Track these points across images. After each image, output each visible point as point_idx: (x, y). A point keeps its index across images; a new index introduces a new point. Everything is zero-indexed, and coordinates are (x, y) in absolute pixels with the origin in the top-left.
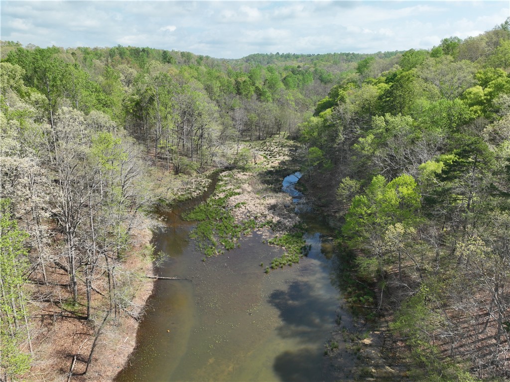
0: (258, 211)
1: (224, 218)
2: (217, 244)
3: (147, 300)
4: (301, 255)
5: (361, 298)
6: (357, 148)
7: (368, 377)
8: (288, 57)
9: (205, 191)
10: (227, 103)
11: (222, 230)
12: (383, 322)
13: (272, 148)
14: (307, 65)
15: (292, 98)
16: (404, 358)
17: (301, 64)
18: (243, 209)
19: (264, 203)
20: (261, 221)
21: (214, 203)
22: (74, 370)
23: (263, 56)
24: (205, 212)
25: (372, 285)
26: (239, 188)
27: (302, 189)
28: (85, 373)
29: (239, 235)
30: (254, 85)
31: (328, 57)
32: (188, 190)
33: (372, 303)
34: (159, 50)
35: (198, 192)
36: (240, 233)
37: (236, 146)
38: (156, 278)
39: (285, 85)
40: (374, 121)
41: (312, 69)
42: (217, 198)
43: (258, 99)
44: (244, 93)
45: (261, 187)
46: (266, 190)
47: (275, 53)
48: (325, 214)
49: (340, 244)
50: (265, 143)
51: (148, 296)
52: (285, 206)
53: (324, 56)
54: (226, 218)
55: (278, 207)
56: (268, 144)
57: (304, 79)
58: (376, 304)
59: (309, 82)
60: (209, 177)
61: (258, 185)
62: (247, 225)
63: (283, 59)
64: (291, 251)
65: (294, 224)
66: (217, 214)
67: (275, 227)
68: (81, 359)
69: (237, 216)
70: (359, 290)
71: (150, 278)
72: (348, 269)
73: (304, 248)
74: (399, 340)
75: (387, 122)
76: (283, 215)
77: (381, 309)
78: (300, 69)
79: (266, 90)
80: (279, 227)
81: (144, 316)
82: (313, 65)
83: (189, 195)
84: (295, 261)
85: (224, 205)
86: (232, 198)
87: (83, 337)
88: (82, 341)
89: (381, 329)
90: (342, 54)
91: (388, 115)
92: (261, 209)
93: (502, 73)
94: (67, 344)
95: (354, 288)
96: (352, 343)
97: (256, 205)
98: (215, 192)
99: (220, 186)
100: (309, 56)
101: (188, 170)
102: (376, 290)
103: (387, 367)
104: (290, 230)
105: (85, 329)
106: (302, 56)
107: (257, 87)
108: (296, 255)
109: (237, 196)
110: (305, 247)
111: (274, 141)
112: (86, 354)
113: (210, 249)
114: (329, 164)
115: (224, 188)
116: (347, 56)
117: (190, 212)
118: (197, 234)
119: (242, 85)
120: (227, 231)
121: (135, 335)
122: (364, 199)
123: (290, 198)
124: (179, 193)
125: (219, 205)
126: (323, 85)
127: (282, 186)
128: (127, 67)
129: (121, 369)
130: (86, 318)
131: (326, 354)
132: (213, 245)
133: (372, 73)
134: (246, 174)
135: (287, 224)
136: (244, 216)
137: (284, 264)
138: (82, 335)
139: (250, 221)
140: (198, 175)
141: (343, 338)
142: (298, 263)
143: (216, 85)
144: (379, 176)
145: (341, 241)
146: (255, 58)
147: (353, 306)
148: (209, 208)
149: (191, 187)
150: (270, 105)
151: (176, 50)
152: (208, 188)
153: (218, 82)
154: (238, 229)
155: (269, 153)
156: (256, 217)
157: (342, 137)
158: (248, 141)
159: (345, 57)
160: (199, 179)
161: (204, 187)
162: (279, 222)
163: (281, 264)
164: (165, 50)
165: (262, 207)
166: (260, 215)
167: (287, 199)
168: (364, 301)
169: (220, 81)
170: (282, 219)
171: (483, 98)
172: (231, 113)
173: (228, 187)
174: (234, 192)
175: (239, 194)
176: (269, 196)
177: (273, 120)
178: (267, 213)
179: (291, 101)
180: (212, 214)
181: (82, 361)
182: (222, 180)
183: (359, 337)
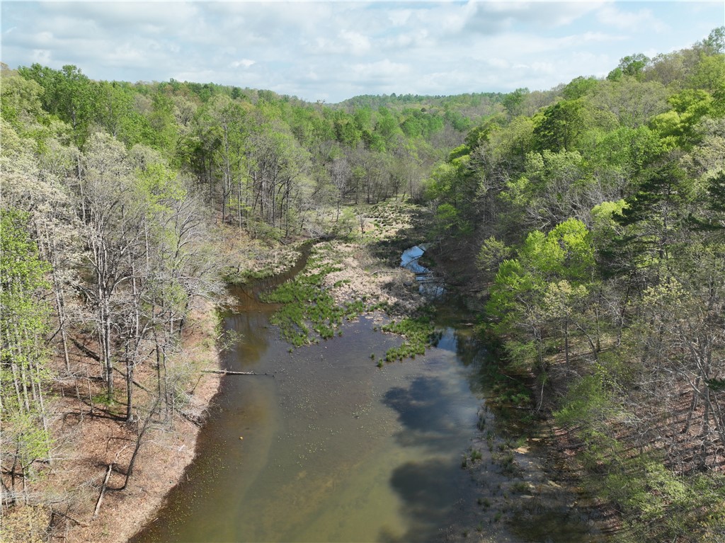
0: (367, 290)
1: (318, 299)
2: (310, 331)
3: (211, 401)
4: (428, 345)
5: (513, 397)
6: (504, 198)
7: (523, 494)
8: (408, 99)
9: (292, 266)
10: (323, 151)
11: (317, 314)
12: (544, 427)
13: (386, 214)
14: (435, 108)
15: (414, 147)
16: (574, 471)
17: (427, 107)
18: (345, 288)
19: (376, 280)
20: (371, 303)
21: (304, 281)
22: (108, 483)
23: (373, 98)
24: (292, 292)
25: (529, 380)
26: (340, 262)
27: (429, 264)
28: (124, 488)
29: (341, 320)
30: (360, 129)
31: (464, 98)
32: (268, 265)
33: (529, 403)
34: (227, 88)
35: (282, 267)
36: (341, 318)
37: (335, 211)
38: (223, 373)
39: (404, 132)
40: (527, 160)
41: (442, 113)
42: (309, 275)
43: (367, 148)
44: (347, 140)
45: (371, 261)
46: (378, 264)
47: (389, 94)
48: (462, 294)
49: (483, 331)
50: (376, 207)
51: (213, 395)
52: (404, 285)
53: (459, 96)
54: (322, 300)
55: (396, 286)
56: (380, 208)
57: (430, 125)
58: (534, 405)
59: (438, 128)
60: (297, 249)
61: (367, 259)
62: (351, 307)
63: (401, 101)
64: (413, 339)
65: (418, 306)
66: (309, 294)
67: (390, 311)
68: (117, 470)
69: (337, 296)
70: (510, 387)
71: (214, 372)
72: (495, 362)
73: (433, 336)
74: (567, 448)
75: (545, 161)
76: (403, 296)
77: (541, 411)
78: (425, 113)
79: (377, 135)
80: (397, 310)
81: (207, 419)
82: (443, 108)
83: (270, 272)
84: (419, 352)
85: (319, 283)
86: (331, 275)
87: (122, 442)
88: (119, 448)
89: (541, 435)
90: (484, 95)
91: (547, 153)
92: (371, 289)
93: (705, 96)
94: (99, 450)
95: (503, 385)
96: (500, 452)
97: (364, 283)
98: (305, 268)
99: (314, 260)
100: (439, 97)
101: (269, 240)
102: (534, 387)
103: (551, 482)
104: (412, 313)
105: (125, 432)
106: (428, 97)
107: (364, 132)
108: (421, 344)
109: (338, 273)
110: (433, 334)
111: (388, 205)
112: (125, 464)
113: (300, 338)
114: (467, 227)
115: (319, 263)
116: (491, 97)
117: (272, 292)
118: (281, 318)
119: (344, 129)
120: (324, 316)
121: (194, 442)
122: (515, 264)
123: (412, 275)
124: (256, 270)
125: (312, 284)
126: (457, 132)
127: (401, 260)
128: (183, 99)
129: (174, 485)
130: (125, 420)
131: (464, 465)
132: (305, 332)
133: (526, 110)
134: (350, 245)
135: (407, 307)
136: (347, 297)
137: (404, 356)
138: (119, 440)
139: (356, 302)
140: (283, 246)
141: (489, 446)
142: (423, 354)
143: (308, 128)
144: (537, 233)
145: (485, 327)
146: (362, 101)
147: (501, 407)
148: (297, 287)
149: (272, 262)
150: (384, 155)
151: (251, 88)
152: (296, 263)
153: (310, 124)
154: (339, 313)
155: (382, 220)
156: (365, 298)
157: (484, 188)
158: (352, 205)
159: (488, 98)
160: (284, 252)
161: (291, 262)
162: (396, 304)
163: (399, 355)
164: (236, 86)
165: (373, 286)
166: (370, 296)
167: (407, 276)
168: (517, 400)
169: (313, 123)
170: (401, 301)
171: (679, 126)
172: (328, 166)
173: (325, 262)
174: (333, 268)
175: (340, 270)
176: (383, 272)
177: (388, 176)
178: (380, 292)
179: (413, 152)
180: (302, 294)
181: (120, 473)
182: (316, 253)
183: (510, 444)
